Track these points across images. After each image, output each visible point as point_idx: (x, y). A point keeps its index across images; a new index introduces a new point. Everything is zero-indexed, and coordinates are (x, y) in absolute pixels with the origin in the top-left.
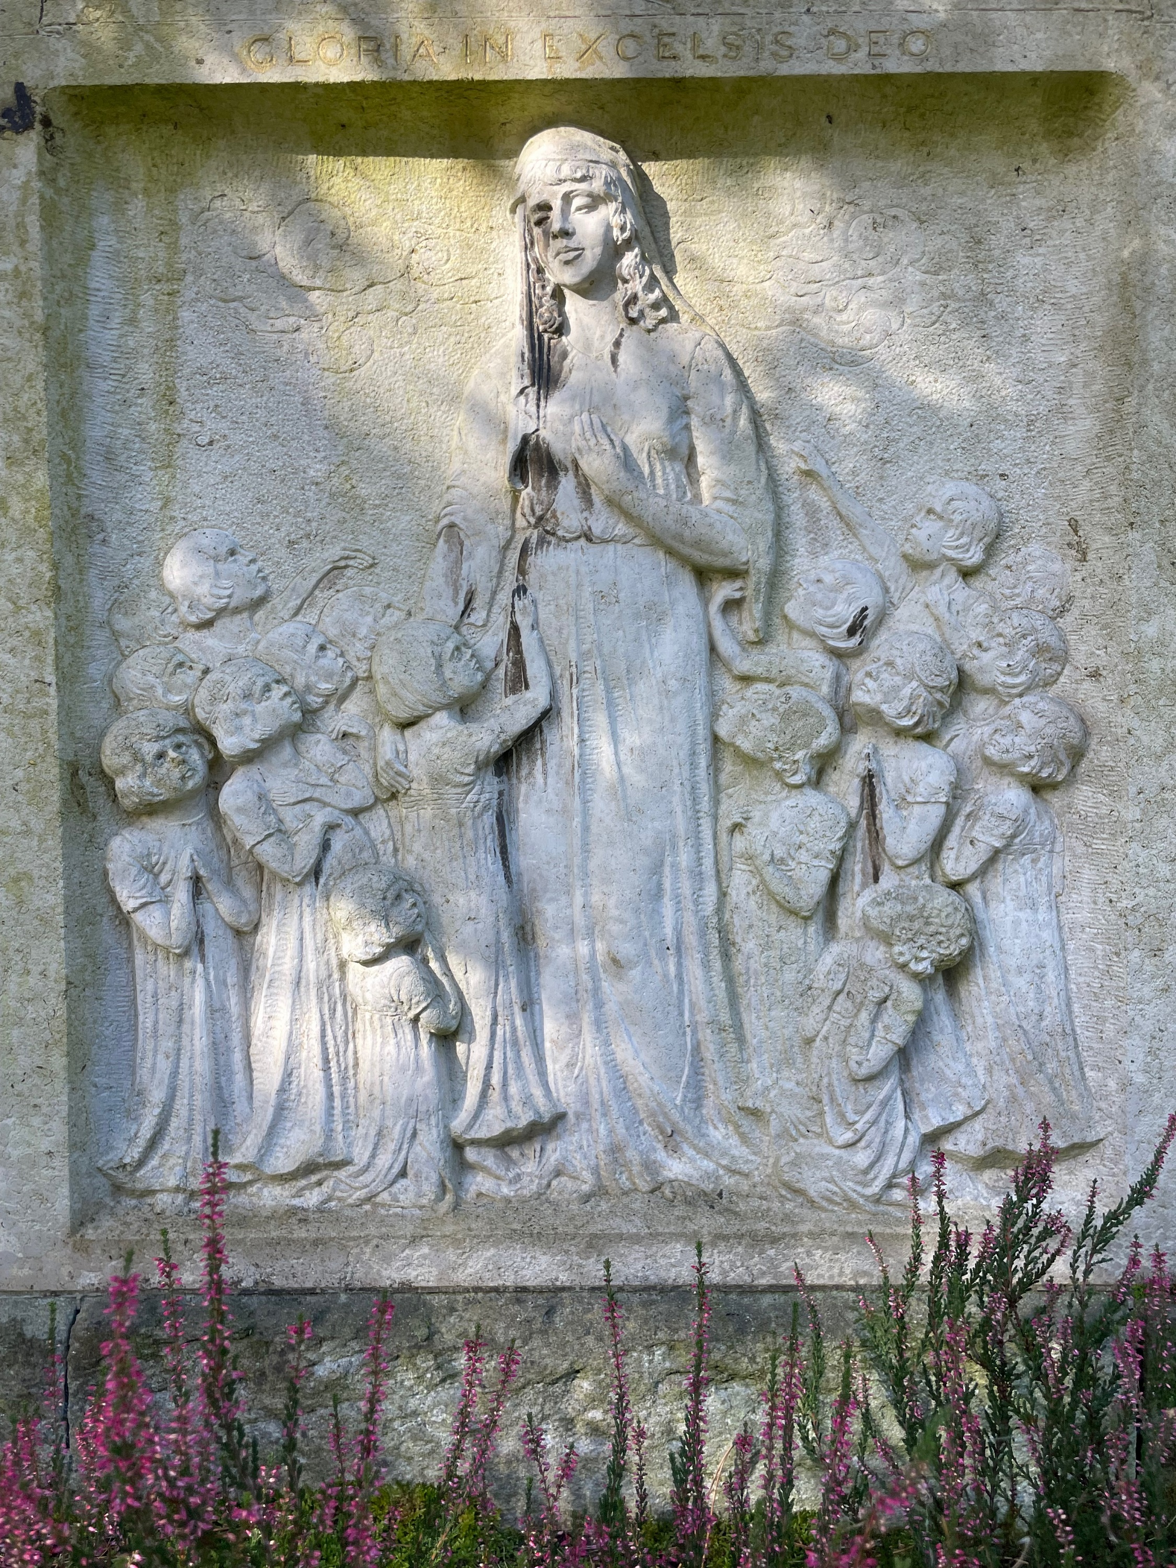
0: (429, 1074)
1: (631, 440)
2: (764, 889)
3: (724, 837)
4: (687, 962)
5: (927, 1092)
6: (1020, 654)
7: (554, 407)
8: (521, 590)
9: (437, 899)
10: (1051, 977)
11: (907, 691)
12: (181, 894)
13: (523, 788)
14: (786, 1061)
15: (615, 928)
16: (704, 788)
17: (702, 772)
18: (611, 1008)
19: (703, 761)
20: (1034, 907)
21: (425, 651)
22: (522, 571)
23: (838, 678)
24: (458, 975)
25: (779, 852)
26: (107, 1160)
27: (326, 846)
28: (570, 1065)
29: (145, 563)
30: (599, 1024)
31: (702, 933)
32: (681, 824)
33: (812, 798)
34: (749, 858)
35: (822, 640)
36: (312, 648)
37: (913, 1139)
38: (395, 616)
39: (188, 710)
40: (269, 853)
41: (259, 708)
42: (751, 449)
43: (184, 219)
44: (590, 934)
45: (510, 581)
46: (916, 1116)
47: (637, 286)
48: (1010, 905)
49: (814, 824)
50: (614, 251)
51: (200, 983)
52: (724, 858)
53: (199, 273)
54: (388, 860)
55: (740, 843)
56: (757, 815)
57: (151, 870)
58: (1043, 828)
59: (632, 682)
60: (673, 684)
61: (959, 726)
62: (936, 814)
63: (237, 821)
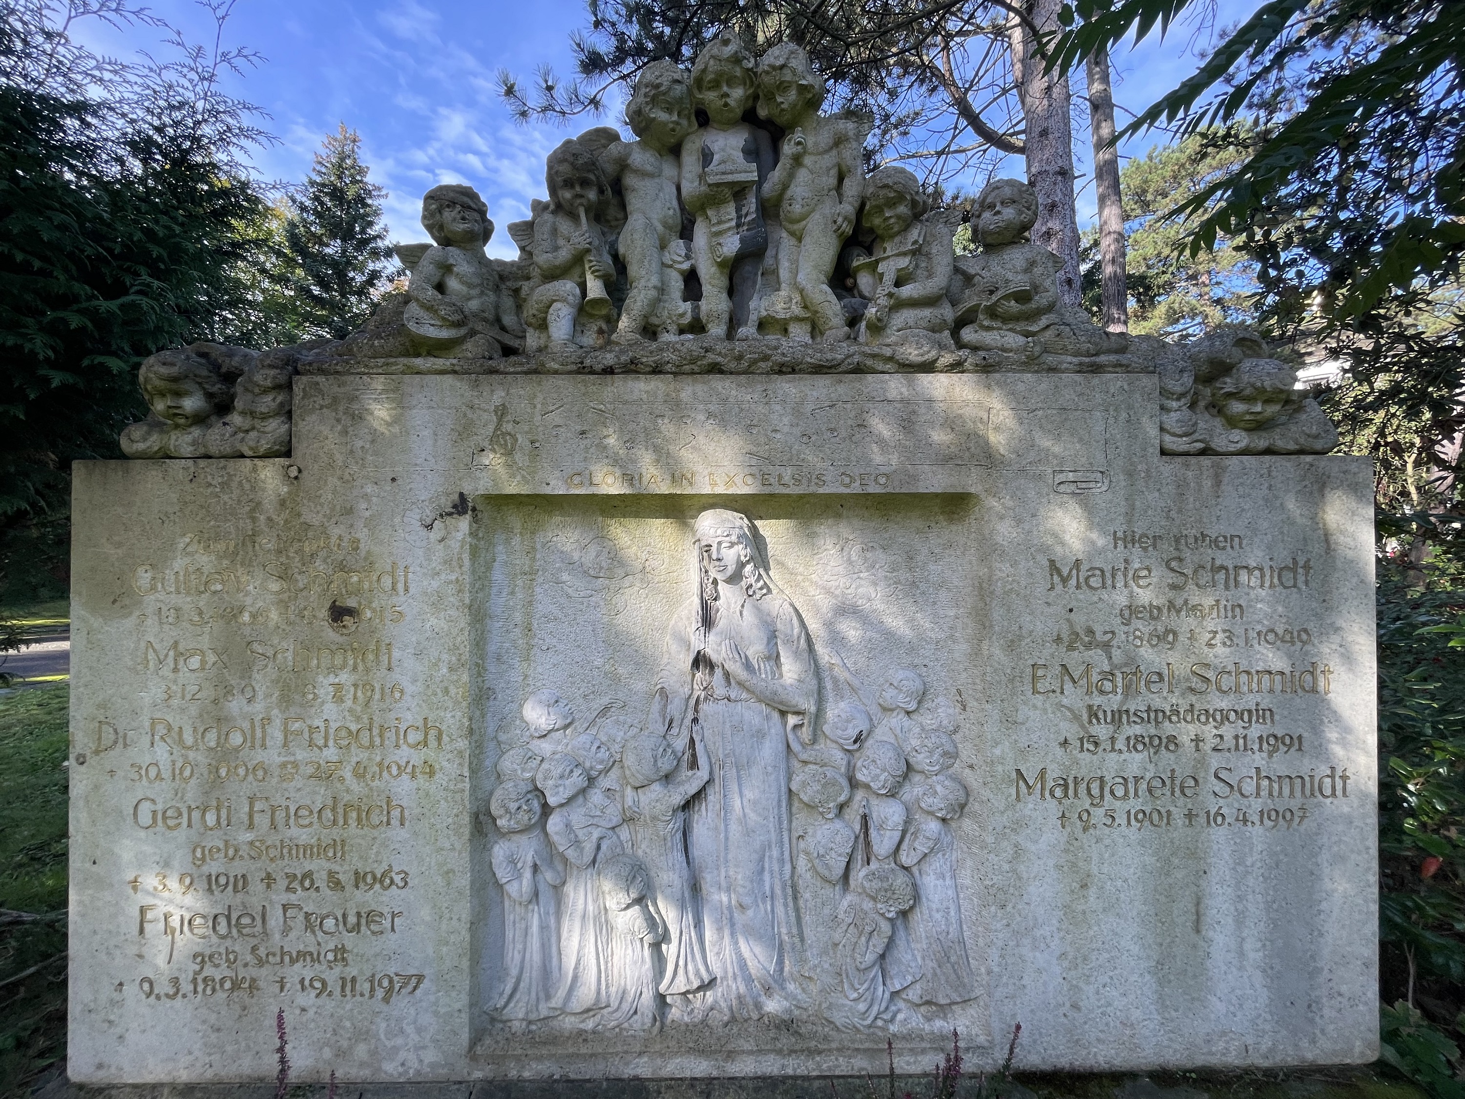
0: (648, 963)
1: (750, 653)
2: (813, 868)
3: (794, 841)
4: (776, 903)
5: (893, 970)
6: (936, 757)
7: (712, 637)
8: (695, 720)
9: (652, 874)
10: (952, 913)
11: (882, 778)
12: (528, 874)
13: (696, 816)
14: (824, 952)
15: (741, 890)
16: (785, 817)
17: (784, 809)
18: (738, 926)
19: (784, 804)
20: (944, 878)
21: (649, 754)
22: (696, 710)
23: (849, 763)
24: (663, 912)
25: (822, 852)
26: (488, 1007)
27: (599, 847)
28: (718, 954)
29: (514, 706)
30: (733, 934)
31: (784, 889)
32: (773, 836)
33: (838, 825)
34: (807, 853)
35: (841, 746)
36: (594, 748)
37: (887, 995)
38: (635, 730)
39: (533, 780)
40: (571, 854)
41: (567, 782)
42: (806, 655)
43: (538, 546)
44: (728, 890)
45: (690, 716)
46: (888, 982)
47: (752, 580)
48: (933, 877)
49: (838, 839)
50: (741, 565)
51: (536, 916)
52: (795, 852)
53: (545, 570)
54: (629, 851)
55: (802, 844)
56: (810, 831)
57: (512, 861)
58: (947, 840)
59: (749, 767)
60: (770, 769)
61: (907, 787)
62: (897, 835)
63: (555, 838)
